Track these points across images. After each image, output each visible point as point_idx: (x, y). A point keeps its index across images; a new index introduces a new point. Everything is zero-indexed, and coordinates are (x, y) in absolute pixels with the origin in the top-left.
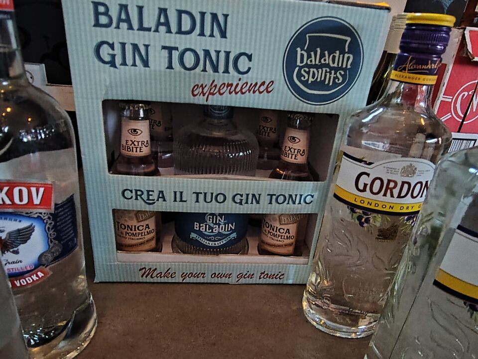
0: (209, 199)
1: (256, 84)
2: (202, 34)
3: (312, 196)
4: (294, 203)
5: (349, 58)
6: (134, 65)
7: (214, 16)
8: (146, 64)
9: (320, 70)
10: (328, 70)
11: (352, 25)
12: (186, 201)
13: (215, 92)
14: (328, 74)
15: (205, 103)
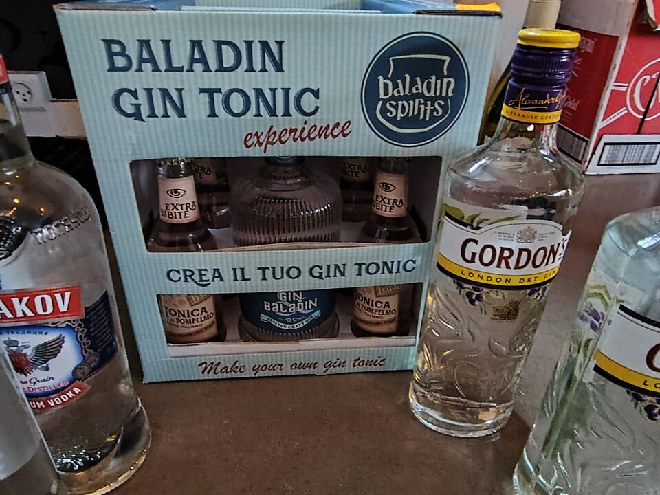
0: (278, 275)
1: (328, 126)
2: (251, 69)
3: (414, 262)
4: (391, 272)
5: (449, 83)
6: (166, 115)
7: (265, 45)
8: (181, 113)
9: (411, 102)
10: (422, 101)
11: (451, 40)
12: (249, 279)
13: (275, 141)
14: (422, 106)
15: (263, 155)
